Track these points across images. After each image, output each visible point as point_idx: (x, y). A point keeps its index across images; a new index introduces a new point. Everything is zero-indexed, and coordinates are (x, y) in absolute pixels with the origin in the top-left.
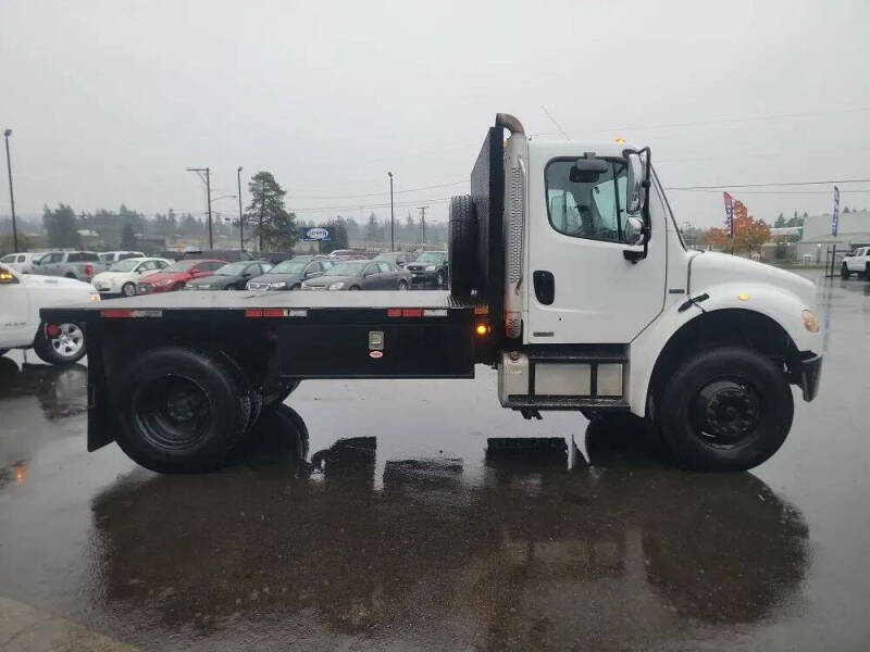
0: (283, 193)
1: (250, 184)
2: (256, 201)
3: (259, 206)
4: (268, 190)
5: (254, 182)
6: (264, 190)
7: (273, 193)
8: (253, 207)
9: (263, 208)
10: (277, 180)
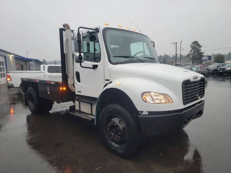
0: (201, 46)
1: (191, 45)
2: (192, 50)
3: (193, 51)
4: (196, 46)
5: (192, 44)
6: (195, 46)
7: (198, 47)
8: (191, 51)
9: (194, 52)
10: (199, 43)
